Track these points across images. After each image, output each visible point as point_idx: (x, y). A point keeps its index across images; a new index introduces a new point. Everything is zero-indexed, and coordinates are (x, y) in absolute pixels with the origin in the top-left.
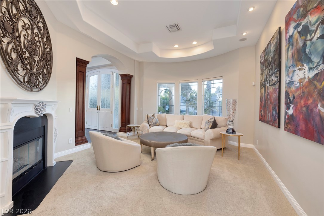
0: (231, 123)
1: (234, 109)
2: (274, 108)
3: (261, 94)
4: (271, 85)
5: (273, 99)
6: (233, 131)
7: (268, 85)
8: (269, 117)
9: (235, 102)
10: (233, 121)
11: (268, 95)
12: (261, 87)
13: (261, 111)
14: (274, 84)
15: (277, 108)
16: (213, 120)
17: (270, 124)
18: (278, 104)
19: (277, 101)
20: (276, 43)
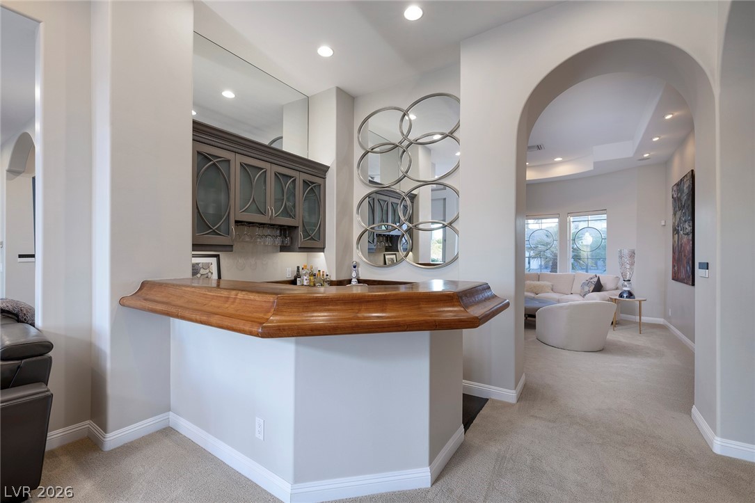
0: (626, 283)
1: (632, 264)
2: (688, 263)
3: (674, 242)
4: (685, 234)
5: (687, 252)
6: (630, 295)
7: (682, 232)
8: (683, 275)
9: (632, 254)
10: (629, 281)
11: (681, 245)
12: (673, 232)
13: (674, 266)
14: (687, 234)
15: (691, 262)
16: (596, 279)
17: (684, 283)
18: (691, 258)
19: (691, 255)
20: (689, 185)
